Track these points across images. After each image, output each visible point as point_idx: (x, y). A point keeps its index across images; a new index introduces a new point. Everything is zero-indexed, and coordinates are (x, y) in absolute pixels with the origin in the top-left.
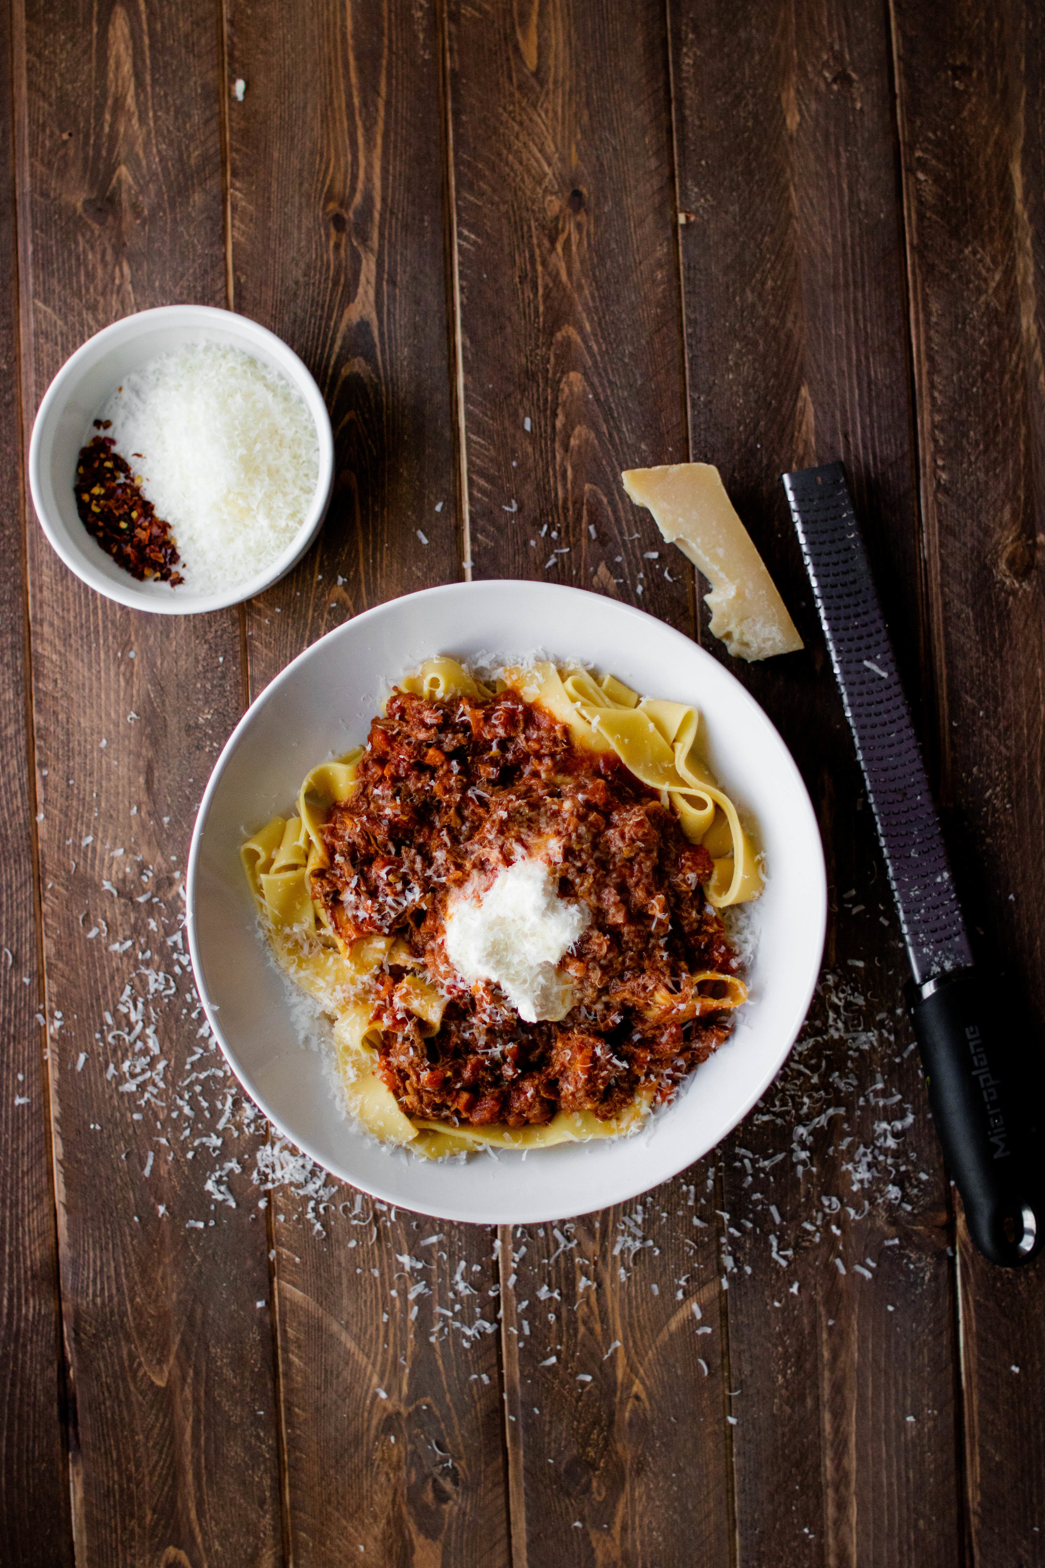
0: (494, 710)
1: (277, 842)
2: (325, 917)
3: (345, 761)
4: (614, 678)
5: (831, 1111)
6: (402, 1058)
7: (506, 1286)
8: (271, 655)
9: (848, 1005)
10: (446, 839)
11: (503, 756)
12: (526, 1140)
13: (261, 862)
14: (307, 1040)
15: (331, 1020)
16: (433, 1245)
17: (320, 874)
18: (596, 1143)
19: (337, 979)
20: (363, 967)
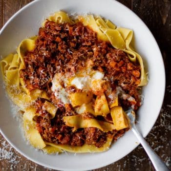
0: (76, 27)
1: (11, 61)
2: (23, 83)
3: (32, 39)
4: (109, 20)
5: (159, 147)
6: (44, 124)
8: (10, 8)
9: (166, 117)
10: (60, 63)
11: (77, 41)
12: (76, 150)
13: (6, 66)
14: (15, 118)
15: (23, 112)
17: (23, 70)
18: (96, 153)
19: (25, 101)
20: (33, 98)
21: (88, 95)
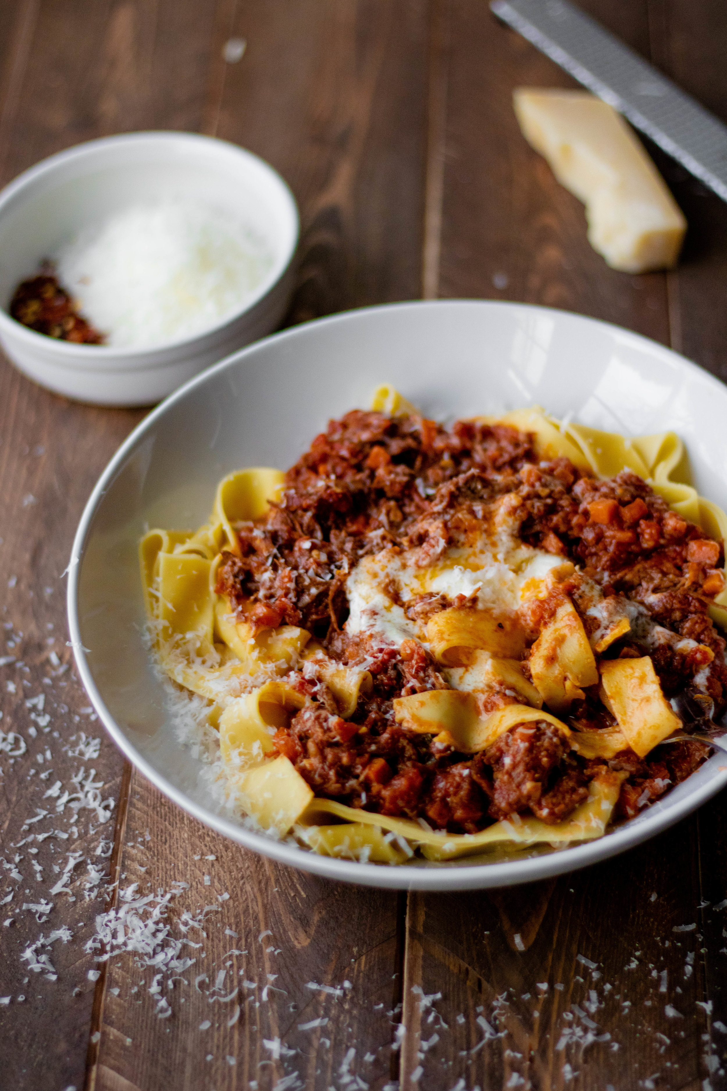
7: (407, 1081)
16: (314, 1030)
20: (267, 657)
21: (500, 626)
